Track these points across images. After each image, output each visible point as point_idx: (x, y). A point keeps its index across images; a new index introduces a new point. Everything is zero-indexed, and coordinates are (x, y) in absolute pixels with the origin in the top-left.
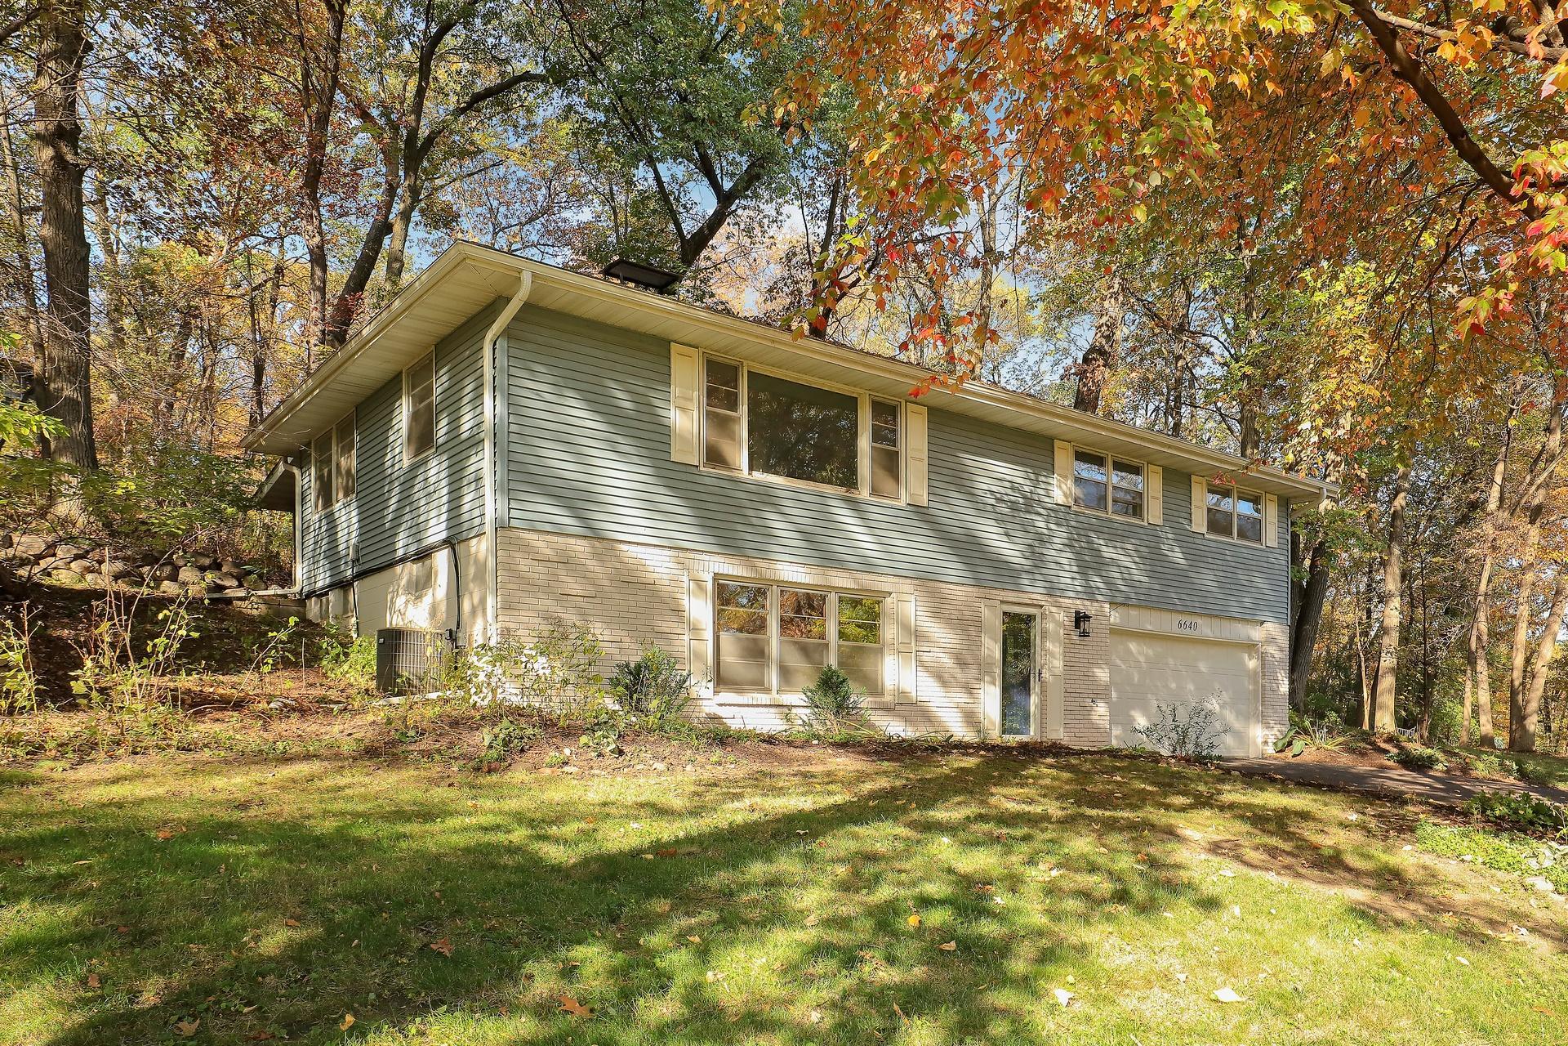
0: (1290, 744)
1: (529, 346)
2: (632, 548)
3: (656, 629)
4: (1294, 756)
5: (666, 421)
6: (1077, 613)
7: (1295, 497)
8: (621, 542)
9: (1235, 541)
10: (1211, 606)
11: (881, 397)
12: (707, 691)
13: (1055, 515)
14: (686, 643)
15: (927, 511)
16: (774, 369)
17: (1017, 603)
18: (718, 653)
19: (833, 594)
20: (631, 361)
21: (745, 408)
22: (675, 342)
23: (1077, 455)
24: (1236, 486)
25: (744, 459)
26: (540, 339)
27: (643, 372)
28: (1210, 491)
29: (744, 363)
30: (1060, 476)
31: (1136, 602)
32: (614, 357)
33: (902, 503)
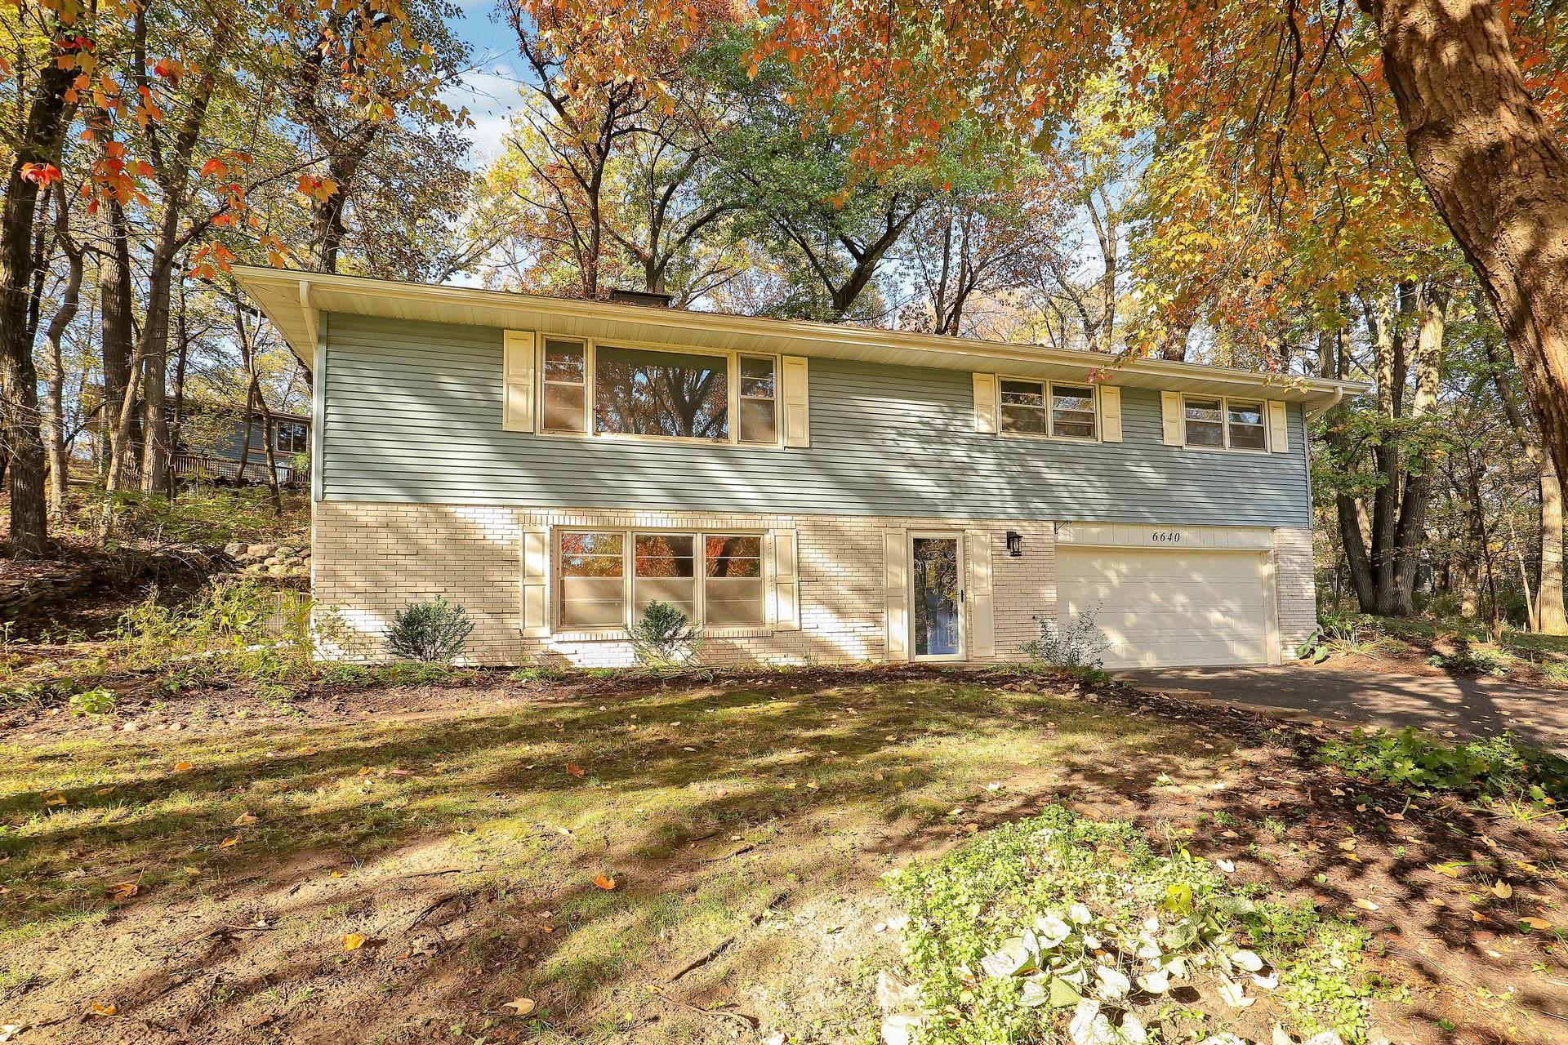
0: (1313, 651)
1: (349, 349)
2: (459, 509)
3: (486, 579)
4: (1317, 662)
5: (498, 398)
6: (1009, 534)
7: (1310, 401)
8: (447, 505)
9: (1228, 450)
10: (1193, 517)
11: (751, 353)
12: (544, 631)
13: (978, 443)
14: (521, 589)
15: (809, 451)
16: (623, 341)
17: (930, 529)
18: (563, 596)
19: (699, 535)
20: (462, 350)
21: (590, 378)
22: (509, 329)
23: (1005, 386)
24: (1224, 397)
25: (589, 423)
26: (362, 341)
27: (476, 359)
28: (1187, 405)
29: (590, 339)
30: (982, 406)
31: (1092, 519)
32: (443, 348)
33: (780, 447)
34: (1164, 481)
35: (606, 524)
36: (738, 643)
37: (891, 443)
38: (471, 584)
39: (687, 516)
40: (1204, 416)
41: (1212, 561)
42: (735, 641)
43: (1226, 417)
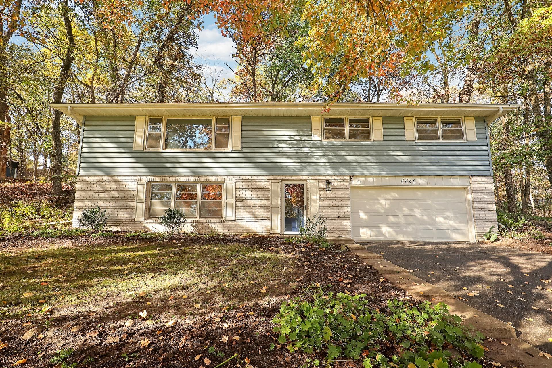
0: (490, 236)
2: (119, 177)
3: (125, 200)
4: (493, 242)
6: (327, 181)
7: (489, 115)
8: (115, 175)
9: (441, 141)
11: (220, 116)
12: (142, 219)
13: (314, 145)
14: (135, 204)
15: (241, 151)
16: (175, 116)
17: (292, 180)
18: (151, 206)
19: (199, 184)
20: (123, 124)
21: (163, 130)
22: (138, 116)
23: (326, 120)
24: (439, 117)
25: (162, 146)
26: (94, 124)
27: (127, 127)
28: (418, 122)
29: (164, 117)
30: (315, 129)
31: (368, 174)
32: (117, 124)
33: (230, 150)
34: (408, 159)
35: (165, 181)
36: (210, 225)
37: (276, 146)
38: (120, 202)
39: (194, 177)
40: (428, 127)
41: (436, 193)
42: (210, 224)
43: (440, 126)
